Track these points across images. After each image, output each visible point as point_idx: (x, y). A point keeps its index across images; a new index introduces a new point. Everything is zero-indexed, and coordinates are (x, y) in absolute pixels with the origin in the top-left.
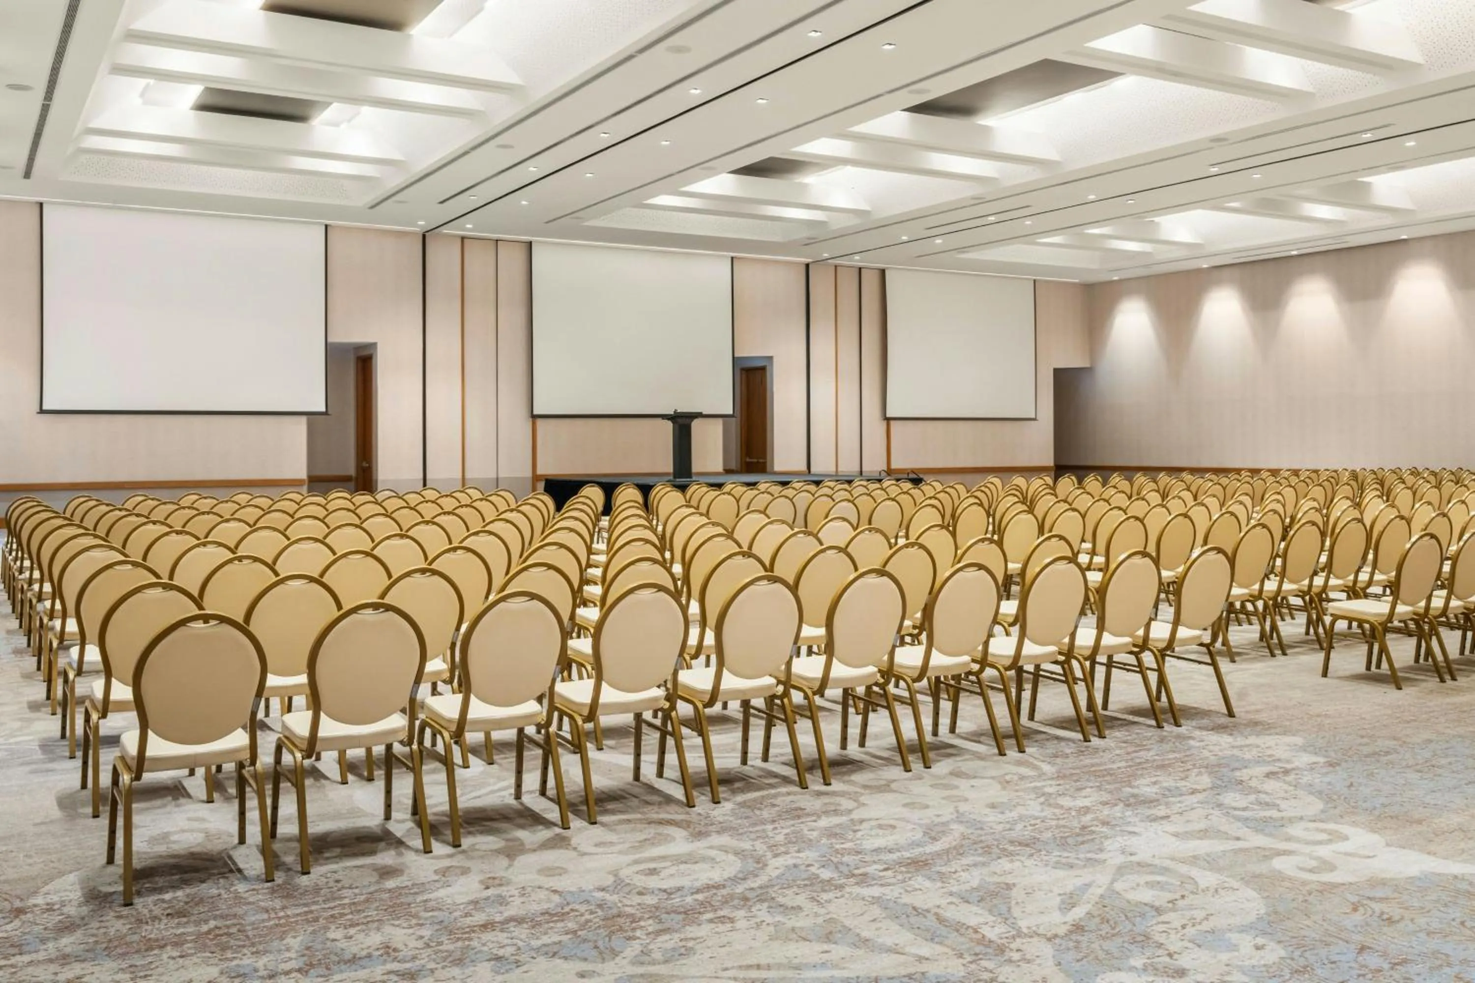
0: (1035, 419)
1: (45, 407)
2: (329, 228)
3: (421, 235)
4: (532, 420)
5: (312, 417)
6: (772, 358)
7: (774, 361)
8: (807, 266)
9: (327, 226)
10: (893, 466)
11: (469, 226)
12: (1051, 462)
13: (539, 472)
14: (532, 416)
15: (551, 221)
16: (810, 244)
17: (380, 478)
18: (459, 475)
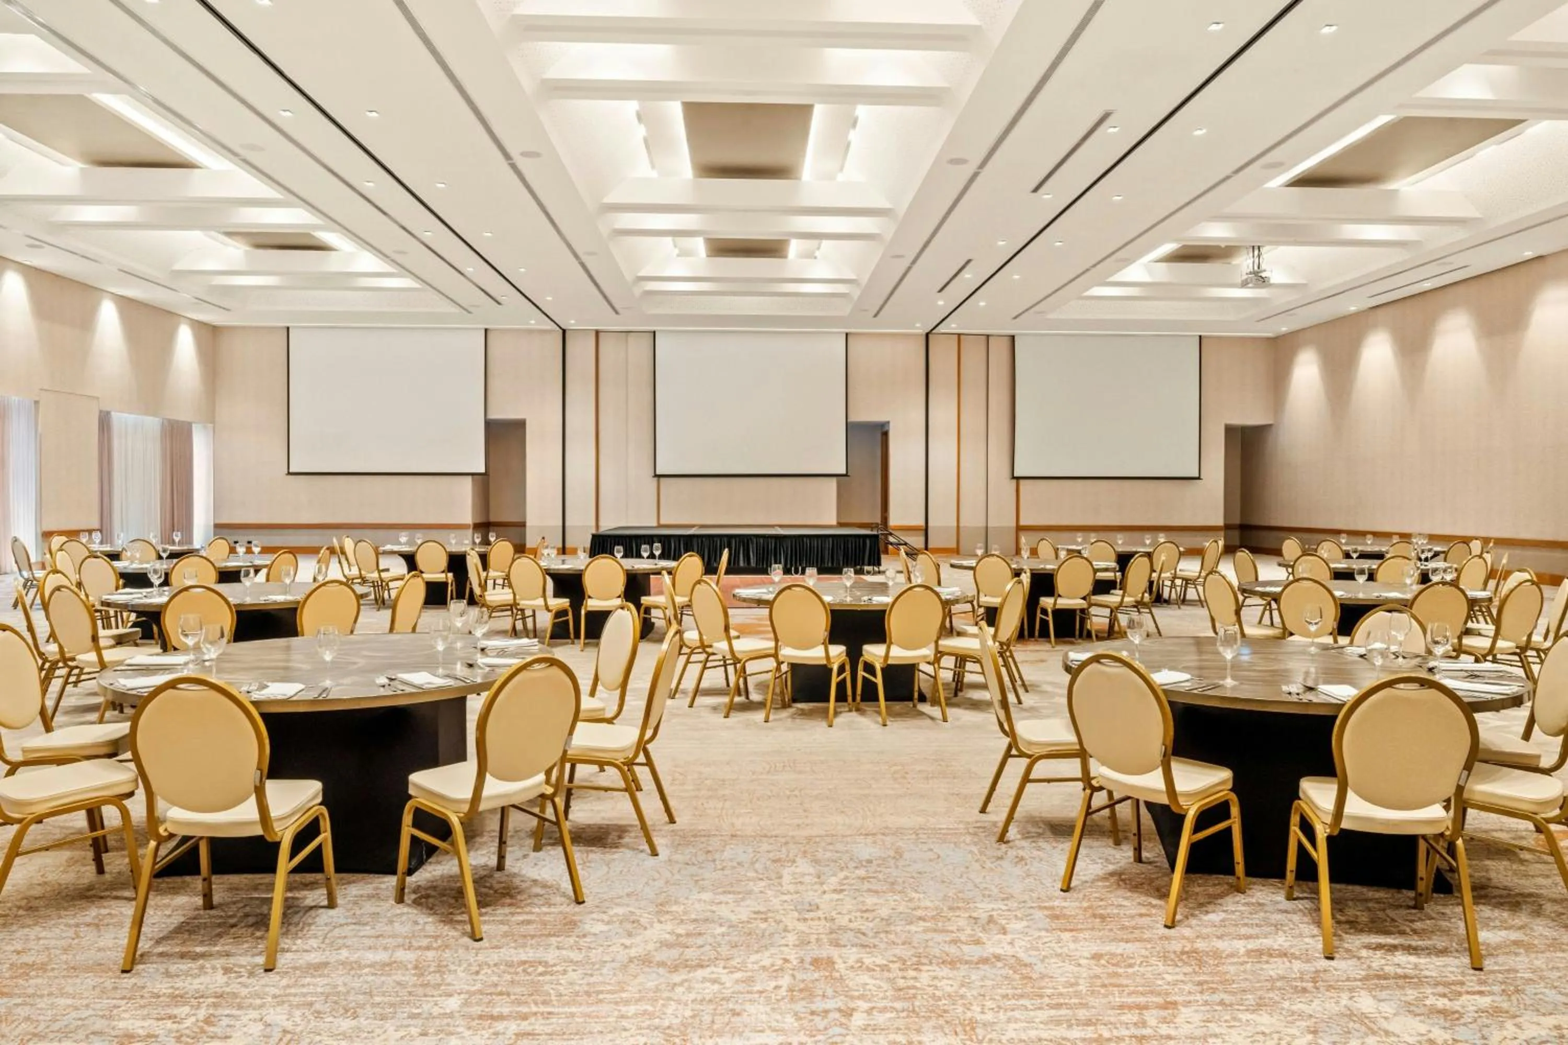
0: (1199, 478)
1: (291, 471)
2: (489, 333)
3: (561, 331)
4: (656, 479)
5: (475, 477)
6: (888, 422)
7: (891, 425)
8: (927, 335)
9: (486, 330)
10: (1023, 522)
11: (573, 322)
12: (1220, 522)
13: (663, 522)
14: (656, 476)
15: (617, 313)
16: (875, 316)
17: (528, 524)
18: (593, 523)
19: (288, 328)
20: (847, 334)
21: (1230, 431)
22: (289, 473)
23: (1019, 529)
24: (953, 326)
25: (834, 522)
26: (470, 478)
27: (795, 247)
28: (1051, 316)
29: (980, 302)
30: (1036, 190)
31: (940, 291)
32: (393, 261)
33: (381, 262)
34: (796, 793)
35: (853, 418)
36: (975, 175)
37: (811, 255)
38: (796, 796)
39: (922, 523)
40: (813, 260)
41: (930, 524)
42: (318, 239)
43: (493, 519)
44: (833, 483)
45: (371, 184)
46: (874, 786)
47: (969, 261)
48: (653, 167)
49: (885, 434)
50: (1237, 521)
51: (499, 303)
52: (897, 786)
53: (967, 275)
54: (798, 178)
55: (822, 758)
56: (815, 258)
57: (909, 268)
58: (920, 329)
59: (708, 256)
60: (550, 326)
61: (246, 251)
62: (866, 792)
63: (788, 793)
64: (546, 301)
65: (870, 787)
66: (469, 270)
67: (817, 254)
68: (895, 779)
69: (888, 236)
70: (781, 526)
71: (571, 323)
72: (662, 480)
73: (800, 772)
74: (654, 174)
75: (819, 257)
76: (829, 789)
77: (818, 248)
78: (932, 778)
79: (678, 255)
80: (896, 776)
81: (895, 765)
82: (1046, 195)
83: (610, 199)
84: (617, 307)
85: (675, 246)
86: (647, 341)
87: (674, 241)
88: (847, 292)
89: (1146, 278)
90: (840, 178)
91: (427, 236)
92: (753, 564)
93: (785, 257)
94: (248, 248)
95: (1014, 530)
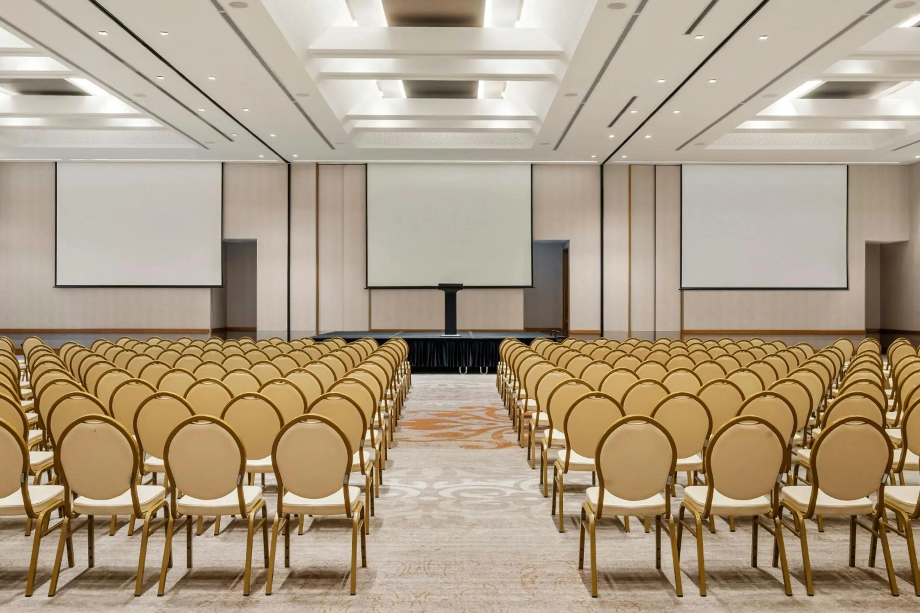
0: (847, 289)
1: (58, 284)
2: (224, 166)
3: (287, 165)
4: (368, 290)
5: (214, 289)
6: (568, 241)
7: (571, 243)
8: (602, 166)
9: (223, 164)
10: (686, 328)
11: (295, 156)
12: (861, 326)
13: (373, 327)
14: (368, 288)
15: (332, 148)
16: (556, 148)
17: (258, 329)
18: (314, 329)
19: (56, 163)
20: (532, 165)
21: (870, 247)
22: (56, 286)
23: (684, 333)
24: (624, 157)
25: (521, 327)
26: (209, 290)
27: (482, 88)
28: (709, 147)
29: (646, 134)
30: (689, 32)
31: (611, 126)
32: (135, 103)
33: (125, 104)
34: (422, 599)
35: (537, 238)
36: (634, 19)
37: (497, 96)
38: (420, 602)
39: (598, 328)
40: (500, 100)
41: (605, 329)
42: (71, 84)
43: (230, 325)
44: (520, 294)
45: (105, 34)
46: (500, 592)
47: (634, 98)
48: (353, 17)
49: (566, 252)
50: (877, 325)
51: (231, 140)
52: (523, 592)
53: (632, 111)
54: (481, 26)
55: (458, 559)
56: (502, 98)
57: (581, 106)
58: (595, 160)
59: (408, 97)
60: (277, 160)
61: (13, 96)
62: (491, 598)
63: (413, 598)
64: (271, 137)
65: (496, 594)
66: (201, 111)
67: (503, 94)
68: (523, 583)
69: (561, 77)
70: (474, 331)
71: (295, 158)
72: (373, 292)
73: (433, 575)
74: (355, 24)
75: (504, 98)
76: (456, 596)
77: (504, 90)
78: (560, 582)
79: (383, 97)
80: (524, 580)
81: (528, 567)
82: (698, 36)
83: (315, 45)
84: (332, 142)
85: (380, 89)
86: (359, 174)
87: (378, 83)
88: (530, 127)
89: (793, 113)
90: (518, 25)
91: (159, 80)
92: (446, 364)
93: (475, 97)
94: (16, 94)
95: (679, 335)
